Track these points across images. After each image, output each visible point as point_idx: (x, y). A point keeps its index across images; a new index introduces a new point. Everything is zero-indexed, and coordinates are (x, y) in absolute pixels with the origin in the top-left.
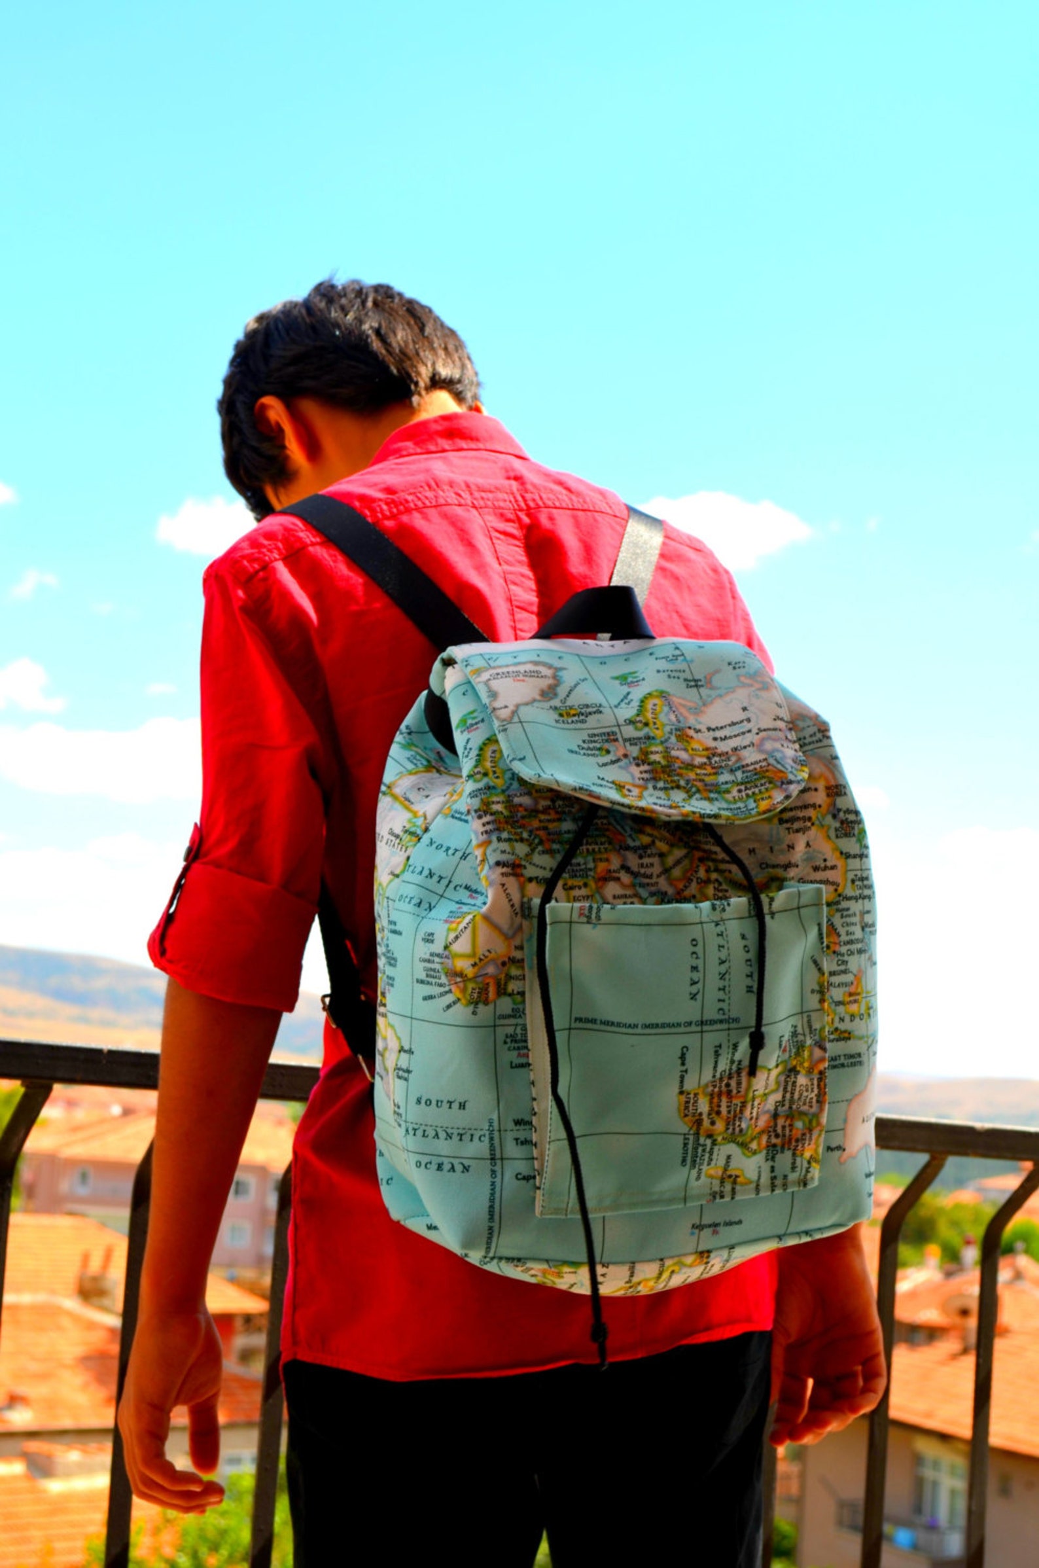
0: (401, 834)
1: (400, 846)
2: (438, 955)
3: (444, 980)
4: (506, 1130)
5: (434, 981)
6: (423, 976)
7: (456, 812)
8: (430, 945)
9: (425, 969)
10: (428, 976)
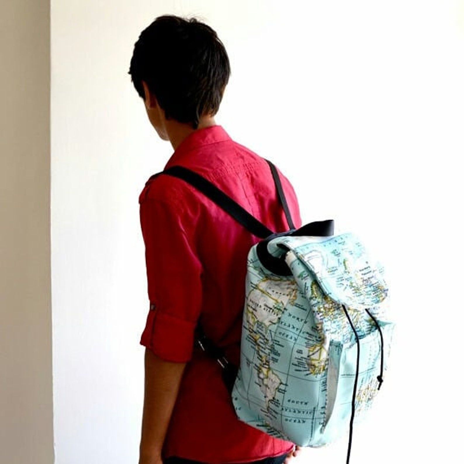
0: (273, 308)
1: (273, 313)
2: (305, 358)
3: (306, 366)
4: (319, 410)
5: (302, 366)
6: (296, 363)
7: (297, 304)
8: (301, 354)
9: (298, 362)
10: (299, 364)
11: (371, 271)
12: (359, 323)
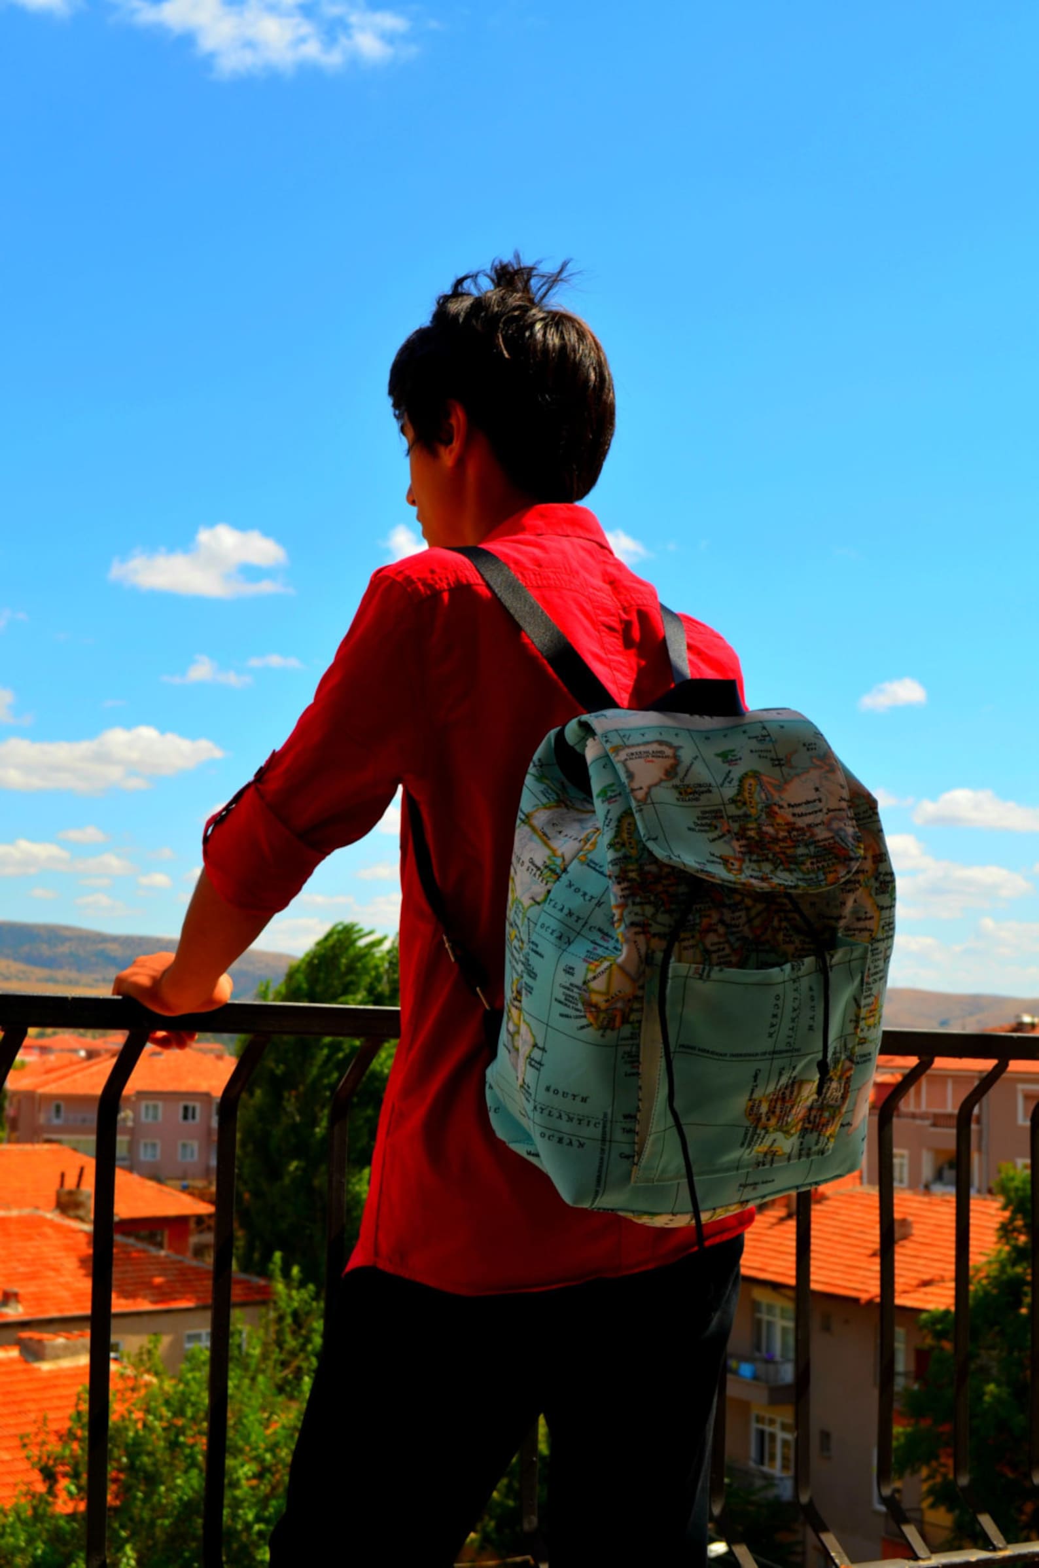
0: (542, 868)
2: (578, 988)
4: (616, 1122)
5: (570, 1004)
6: (562, 998)
7: (591, 861)
8: (570, 976)
9: (564, 993)
10: (566, 999)
11: (821, 811)
12: (769, 931)
